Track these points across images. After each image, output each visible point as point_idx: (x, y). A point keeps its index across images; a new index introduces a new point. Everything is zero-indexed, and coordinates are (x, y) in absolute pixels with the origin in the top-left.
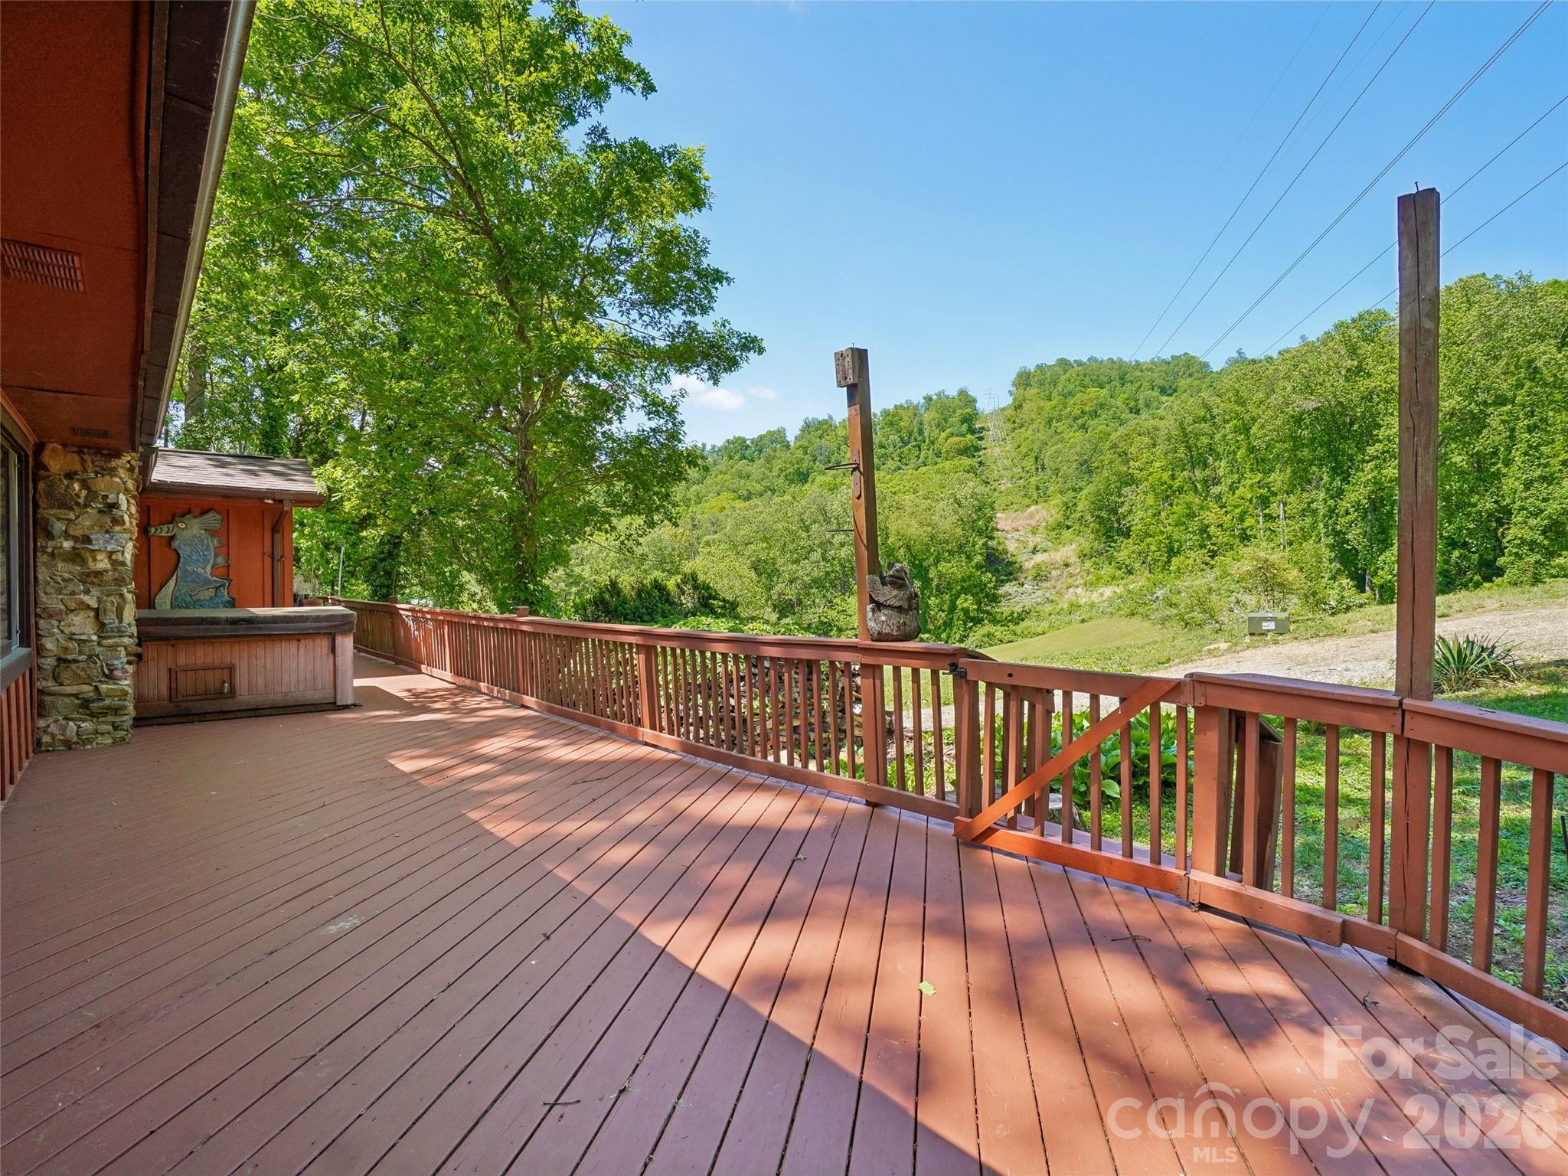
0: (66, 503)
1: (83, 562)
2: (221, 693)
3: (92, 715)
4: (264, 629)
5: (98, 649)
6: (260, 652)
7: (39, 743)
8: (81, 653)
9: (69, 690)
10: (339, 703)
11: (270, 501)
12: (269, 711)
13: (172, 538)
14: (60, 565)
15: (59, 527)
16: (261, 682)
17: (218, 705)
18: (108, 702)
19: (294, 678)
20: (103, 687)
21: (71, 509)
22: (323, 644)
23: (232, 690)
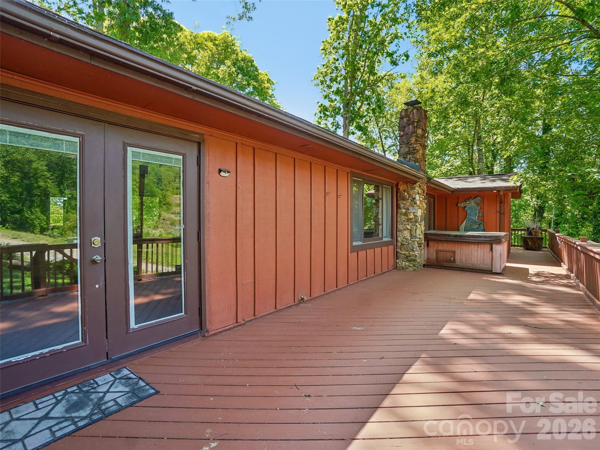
0: (404, 199)
1: (407, 216)
2: (451, 260)
3: (409, 261)
4: (465, 239)
5: (410, 242)
6: (464, 248)
7: (397, 266)
8: (406, 242)
9: (403, 252)
10: (493, 271)
11: (495, 191)
12: (466, 270)
13: (465, 207)
14: (402, 217)
15: (402, 205)
16: (464, 259)
17: (450, 265)
18: (412, 258)
19: (476, 259)
20: (411, 253)
21: (405, 200)
22: (487, 247)
23: (454, 260)
